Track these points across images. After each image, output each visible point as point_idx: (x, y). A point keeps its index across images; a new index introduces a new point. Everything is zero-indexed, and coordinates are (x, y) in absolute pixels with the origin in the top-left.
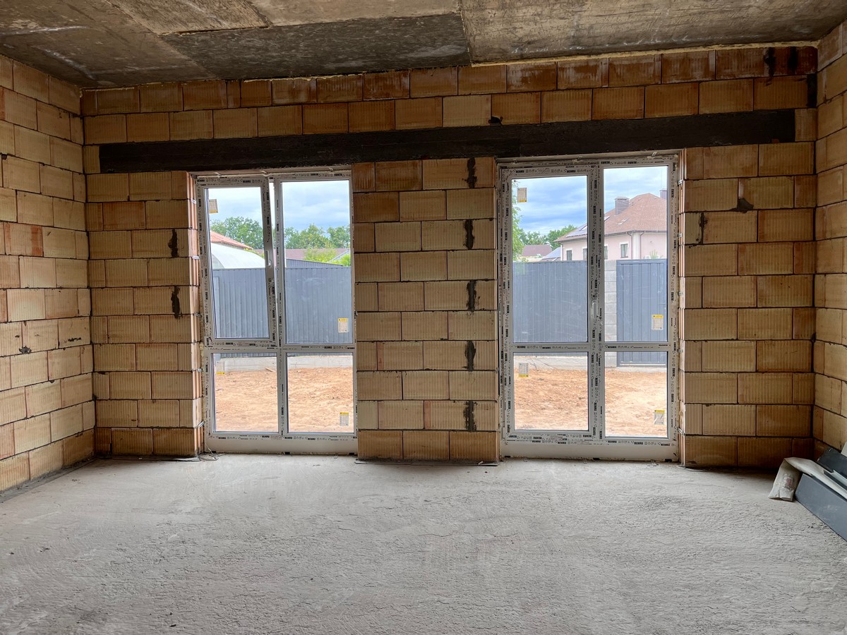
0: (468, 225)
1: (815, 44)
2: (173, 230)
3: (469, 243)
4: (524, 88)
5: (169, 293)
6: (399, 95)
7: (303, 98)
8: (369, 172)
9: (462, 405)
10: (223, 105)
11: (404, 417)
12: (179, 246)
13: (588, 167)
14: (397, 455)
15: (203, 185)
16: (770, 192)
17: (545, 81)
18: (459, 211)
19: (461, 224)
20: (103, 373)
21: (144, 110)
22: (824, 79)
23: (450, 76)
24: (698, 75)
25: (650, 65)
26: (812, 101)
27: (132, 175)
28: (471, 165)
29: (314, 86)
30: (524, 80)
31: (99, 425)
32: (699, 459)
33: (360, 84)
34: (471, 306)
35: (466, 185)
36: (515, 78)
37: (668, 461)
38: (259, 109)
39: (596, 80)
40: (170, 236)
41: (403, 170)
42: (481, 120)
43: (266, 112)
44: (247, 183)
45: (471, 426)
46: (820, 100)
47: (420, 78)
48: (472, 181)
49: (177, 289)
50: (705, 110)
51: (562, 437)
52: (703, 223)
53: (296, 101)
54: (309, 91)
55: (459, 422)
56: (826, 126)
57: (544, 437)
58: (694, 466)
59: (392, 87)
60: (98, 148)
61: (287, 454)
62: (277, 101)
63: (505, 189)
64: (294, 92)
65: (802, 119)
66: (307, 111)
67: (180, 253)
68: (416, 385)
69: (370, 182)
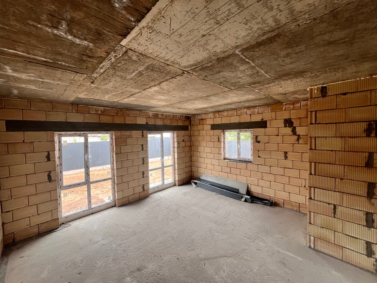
0: (142, 145)
1: (191, 116)
2: (48, 152)
3: (143, 150)
4: (152, 117)
5: (46, 174)
6: (126, 115)
7: (99, 112)
8: (119, 133)
9: (142, 186)
10: (71, 111)
11: (129, 193)
12: (51, 157)
13: (161, 133)
14: (128, 202)
15: (61, 135)
16: (186, 138)
17: (156, 116)
18: (140, 142)
20: (9, 212)
21: (32, 109)
23: (138, 112)
24: (177, 119)
25: (171, 116)
26: (190, 125)
27: (26, 133)
28: (143, 132)
29: (103, 110)
31: (5, 233)
32: (179, 184)
33: (116, 111)
34: (143, 163)
35: (142, 137)
37: (174, 186)
38: (85, 114)
39: (164, 117)
41: (127, 133)
42: (145, 123)
43: (87, 115)
44: (80, 135)
45: (144, 190)
47: (131, 112)
48: (143, 136)
49: (50, 172)
50: (178, 125)
51: (158, 187)
52: (179, 144)
55: (142, 190)
56: (193, 129)
57: (155, 188)
60: (5, 121)
61: (92, 214)
62: (91, 112)
63: (147, 137)
64: (97, 110)
66: (101, 116)
67: (51, 160)
68: (131, 184)
69: (119, 136)
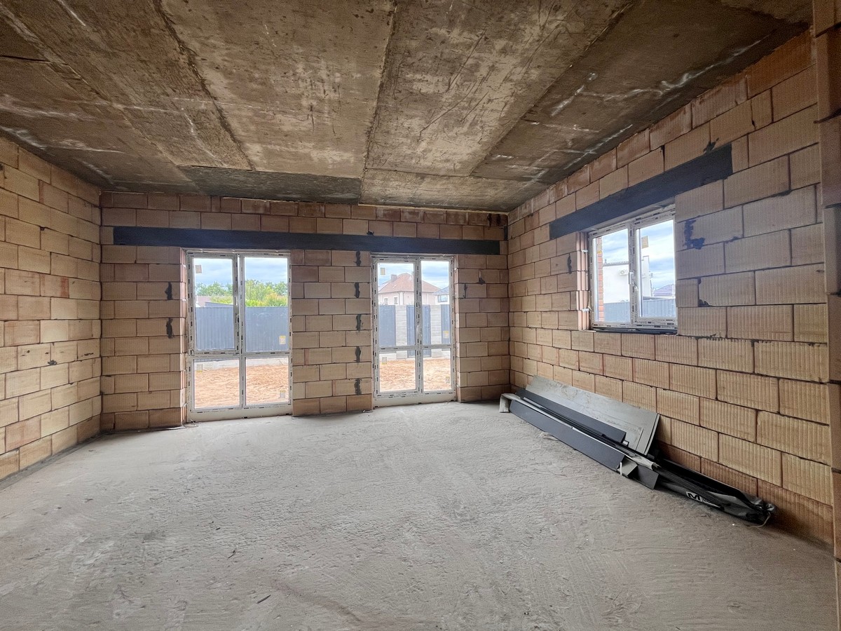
0: (357, 285)
1: (507, 214)
2: (169, 283)
3: (357, 294)
4: (384, 219)
5: (165, 322)
6: (320, 215)
7: (261, 211)
8: (301, 255)
9: (354, 381)
10: (208, 210)
11: (320, 390)
12: (173, 292)
13: (414, 260)
14: (317, 412)
15: (192, 255)
16: (492, 276)
17: (394, 217)
18: (352, 277)
19: (353, 285)
20: (109, 376)
21: (150, 207)
22: (511, 230)
23: (347, 208)
24: (462, 222)
25: (441, 215)
26: (506, 238)
27: (139, 248)
28: (358, 255)
29: (268, 205)
30: (385, 215)
31: (104, 411)
32: (466, 399)
33: (296, 207)
34: (358, 328)
35: (355, 265)
36: (381, 213)
37: (452, 401)
38: (233, 214)
39: (418, 219)
40: (166, 286)
41: (320, 255)
42: (364, 233)
43: (237, 216)
44: (223, 256)
45: (358, 392)
46: (509, 237)
47: (330, 207)
48: (358, 263)
49: (170, 320)
50: (465, 238)
51: (404, 394)
52: (466, 288)
53: (257, 212)
54: (265, 207)
55: (352, 391)
56: (512, 249)
57: (395, 395)
58: (464, 402)
59: (315, 210)
60: (113, 228)
61: (246, 418)
62: (244, 211)
63: (374, 268)
64: (256, 207)
65: (502, 244)
66: (264, 219)
67: (173, 297)
68: (328, 372)
69: (302, 260)
